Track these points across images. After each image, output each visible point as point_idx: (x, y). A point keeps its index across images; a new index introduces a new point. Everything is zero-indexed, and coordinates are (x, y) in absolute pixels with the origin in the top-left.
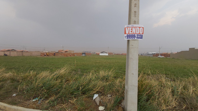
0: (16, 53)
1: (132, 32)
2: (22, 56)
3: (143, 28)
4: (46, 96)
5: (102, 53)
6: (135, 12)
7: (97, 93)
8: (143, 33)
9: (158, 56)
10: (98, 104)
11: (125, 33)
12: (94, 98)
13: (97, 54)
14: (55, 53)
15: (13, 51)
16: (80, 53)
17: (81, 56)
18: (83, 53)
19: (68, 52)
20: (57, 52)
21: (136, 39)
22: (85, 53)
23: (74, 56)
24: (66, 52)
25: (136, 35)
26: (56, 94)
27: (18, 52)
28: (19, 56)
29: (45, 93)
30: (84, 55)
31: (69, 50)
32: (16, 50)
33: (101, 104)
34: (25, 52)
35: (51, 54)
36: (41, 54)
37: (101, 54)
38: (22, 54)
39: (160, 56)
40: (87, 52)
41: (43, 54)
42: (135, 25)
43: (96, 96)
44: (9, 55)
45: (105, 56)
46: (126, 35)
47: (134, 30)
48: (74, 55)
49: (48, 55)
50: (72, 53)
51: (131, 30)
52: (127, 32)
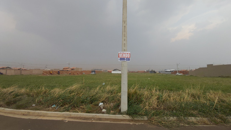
0: (13, 71)
1: (123, 56)
2: (20, 74)
3: (130, 54)
4: (62, 104)
5: (114, 70)
6: (124, 44)
7: (102, 102)
8: (130, 57)
9: (176, 74)
10: (102, 109)
11: (119, 57)
12: (99, 105)
13: (108, 72)
14: (59, 71)
15: (8, 69)
16: (89, 70)
17: (91, 74)
18: (92, 70)
19: (75, 70)
20: (62, 69)
21: (125, 61)
22: (94, 71)
23: (82, 74)
24: (72, 69)
25: (125, 58)
26: (69, 103)
27: (16, 71)
28: (17, 75)
29: (61, 102)
30: (93, 73)
31: (77, 68)
32: (11, 67)
33: (104, 108)
34: (23, 70)
35: (55, 72)
36: (44, 72)
37: (113, 72)
38: (21, 73)
39: (178, 74)
40: (98, 70)
41: (46, 72)
42: (125, 52)
43: (101, 104)
44: (5, 74)
45: (118, 74)
46: (119, 58)
47: (124, 55)
48: (82, 72)
49: (51, 73)
50: (80, 70)
51: (122, 55)
52: (120, 56)
